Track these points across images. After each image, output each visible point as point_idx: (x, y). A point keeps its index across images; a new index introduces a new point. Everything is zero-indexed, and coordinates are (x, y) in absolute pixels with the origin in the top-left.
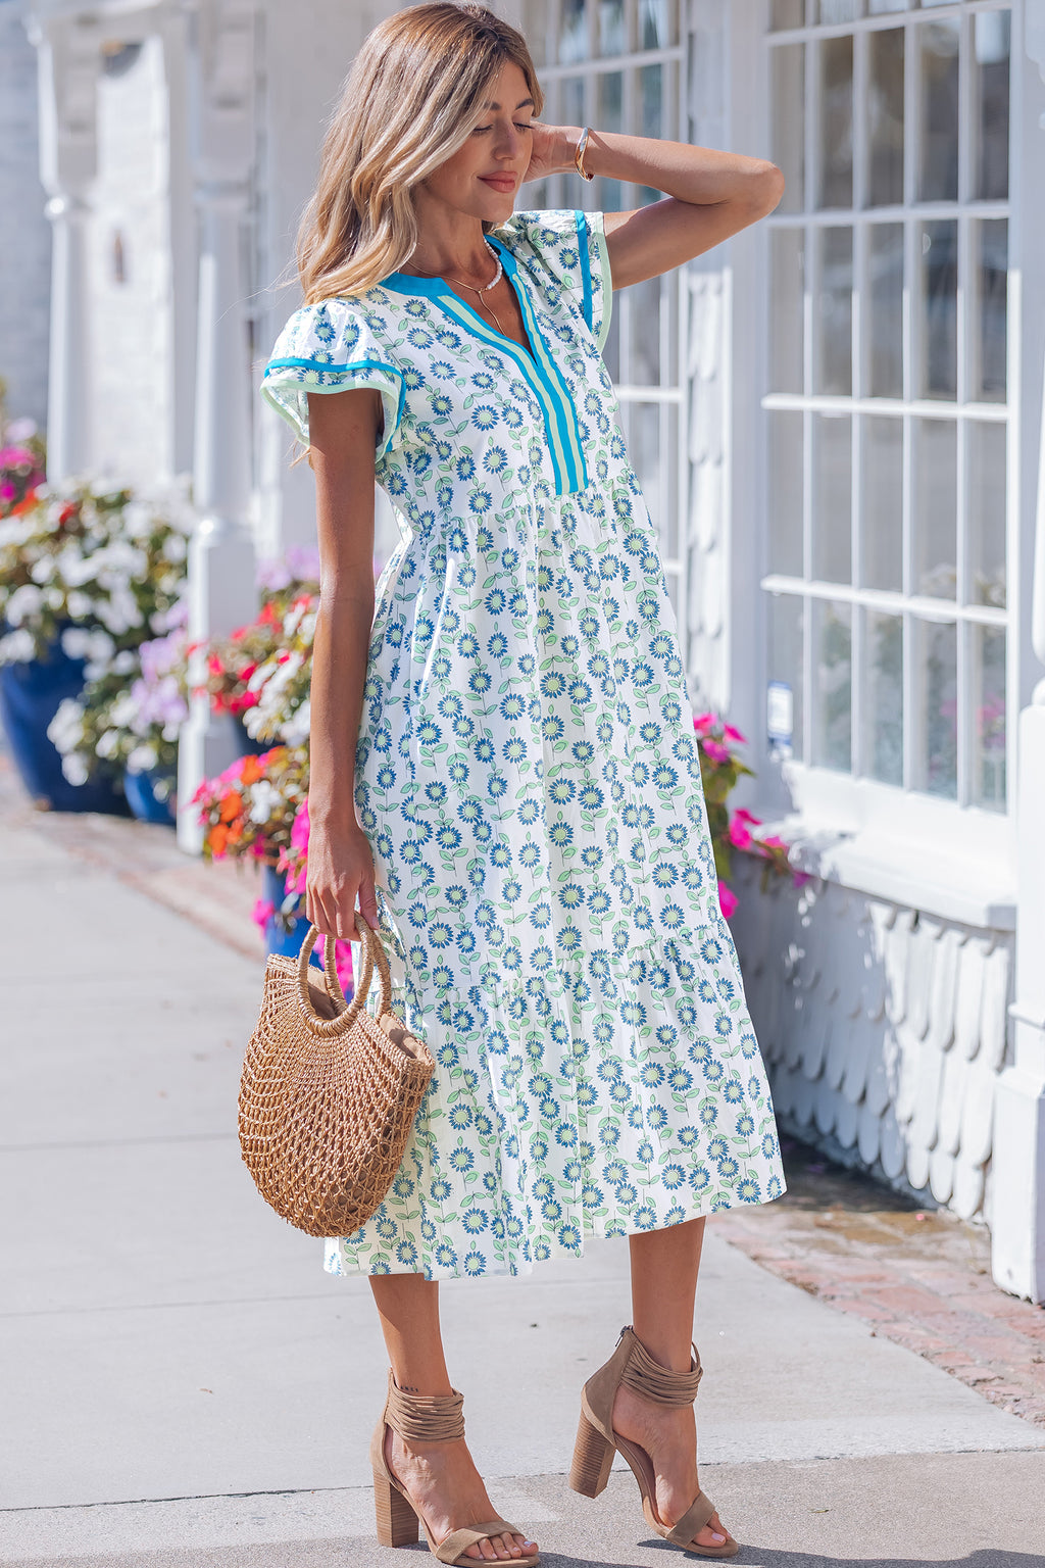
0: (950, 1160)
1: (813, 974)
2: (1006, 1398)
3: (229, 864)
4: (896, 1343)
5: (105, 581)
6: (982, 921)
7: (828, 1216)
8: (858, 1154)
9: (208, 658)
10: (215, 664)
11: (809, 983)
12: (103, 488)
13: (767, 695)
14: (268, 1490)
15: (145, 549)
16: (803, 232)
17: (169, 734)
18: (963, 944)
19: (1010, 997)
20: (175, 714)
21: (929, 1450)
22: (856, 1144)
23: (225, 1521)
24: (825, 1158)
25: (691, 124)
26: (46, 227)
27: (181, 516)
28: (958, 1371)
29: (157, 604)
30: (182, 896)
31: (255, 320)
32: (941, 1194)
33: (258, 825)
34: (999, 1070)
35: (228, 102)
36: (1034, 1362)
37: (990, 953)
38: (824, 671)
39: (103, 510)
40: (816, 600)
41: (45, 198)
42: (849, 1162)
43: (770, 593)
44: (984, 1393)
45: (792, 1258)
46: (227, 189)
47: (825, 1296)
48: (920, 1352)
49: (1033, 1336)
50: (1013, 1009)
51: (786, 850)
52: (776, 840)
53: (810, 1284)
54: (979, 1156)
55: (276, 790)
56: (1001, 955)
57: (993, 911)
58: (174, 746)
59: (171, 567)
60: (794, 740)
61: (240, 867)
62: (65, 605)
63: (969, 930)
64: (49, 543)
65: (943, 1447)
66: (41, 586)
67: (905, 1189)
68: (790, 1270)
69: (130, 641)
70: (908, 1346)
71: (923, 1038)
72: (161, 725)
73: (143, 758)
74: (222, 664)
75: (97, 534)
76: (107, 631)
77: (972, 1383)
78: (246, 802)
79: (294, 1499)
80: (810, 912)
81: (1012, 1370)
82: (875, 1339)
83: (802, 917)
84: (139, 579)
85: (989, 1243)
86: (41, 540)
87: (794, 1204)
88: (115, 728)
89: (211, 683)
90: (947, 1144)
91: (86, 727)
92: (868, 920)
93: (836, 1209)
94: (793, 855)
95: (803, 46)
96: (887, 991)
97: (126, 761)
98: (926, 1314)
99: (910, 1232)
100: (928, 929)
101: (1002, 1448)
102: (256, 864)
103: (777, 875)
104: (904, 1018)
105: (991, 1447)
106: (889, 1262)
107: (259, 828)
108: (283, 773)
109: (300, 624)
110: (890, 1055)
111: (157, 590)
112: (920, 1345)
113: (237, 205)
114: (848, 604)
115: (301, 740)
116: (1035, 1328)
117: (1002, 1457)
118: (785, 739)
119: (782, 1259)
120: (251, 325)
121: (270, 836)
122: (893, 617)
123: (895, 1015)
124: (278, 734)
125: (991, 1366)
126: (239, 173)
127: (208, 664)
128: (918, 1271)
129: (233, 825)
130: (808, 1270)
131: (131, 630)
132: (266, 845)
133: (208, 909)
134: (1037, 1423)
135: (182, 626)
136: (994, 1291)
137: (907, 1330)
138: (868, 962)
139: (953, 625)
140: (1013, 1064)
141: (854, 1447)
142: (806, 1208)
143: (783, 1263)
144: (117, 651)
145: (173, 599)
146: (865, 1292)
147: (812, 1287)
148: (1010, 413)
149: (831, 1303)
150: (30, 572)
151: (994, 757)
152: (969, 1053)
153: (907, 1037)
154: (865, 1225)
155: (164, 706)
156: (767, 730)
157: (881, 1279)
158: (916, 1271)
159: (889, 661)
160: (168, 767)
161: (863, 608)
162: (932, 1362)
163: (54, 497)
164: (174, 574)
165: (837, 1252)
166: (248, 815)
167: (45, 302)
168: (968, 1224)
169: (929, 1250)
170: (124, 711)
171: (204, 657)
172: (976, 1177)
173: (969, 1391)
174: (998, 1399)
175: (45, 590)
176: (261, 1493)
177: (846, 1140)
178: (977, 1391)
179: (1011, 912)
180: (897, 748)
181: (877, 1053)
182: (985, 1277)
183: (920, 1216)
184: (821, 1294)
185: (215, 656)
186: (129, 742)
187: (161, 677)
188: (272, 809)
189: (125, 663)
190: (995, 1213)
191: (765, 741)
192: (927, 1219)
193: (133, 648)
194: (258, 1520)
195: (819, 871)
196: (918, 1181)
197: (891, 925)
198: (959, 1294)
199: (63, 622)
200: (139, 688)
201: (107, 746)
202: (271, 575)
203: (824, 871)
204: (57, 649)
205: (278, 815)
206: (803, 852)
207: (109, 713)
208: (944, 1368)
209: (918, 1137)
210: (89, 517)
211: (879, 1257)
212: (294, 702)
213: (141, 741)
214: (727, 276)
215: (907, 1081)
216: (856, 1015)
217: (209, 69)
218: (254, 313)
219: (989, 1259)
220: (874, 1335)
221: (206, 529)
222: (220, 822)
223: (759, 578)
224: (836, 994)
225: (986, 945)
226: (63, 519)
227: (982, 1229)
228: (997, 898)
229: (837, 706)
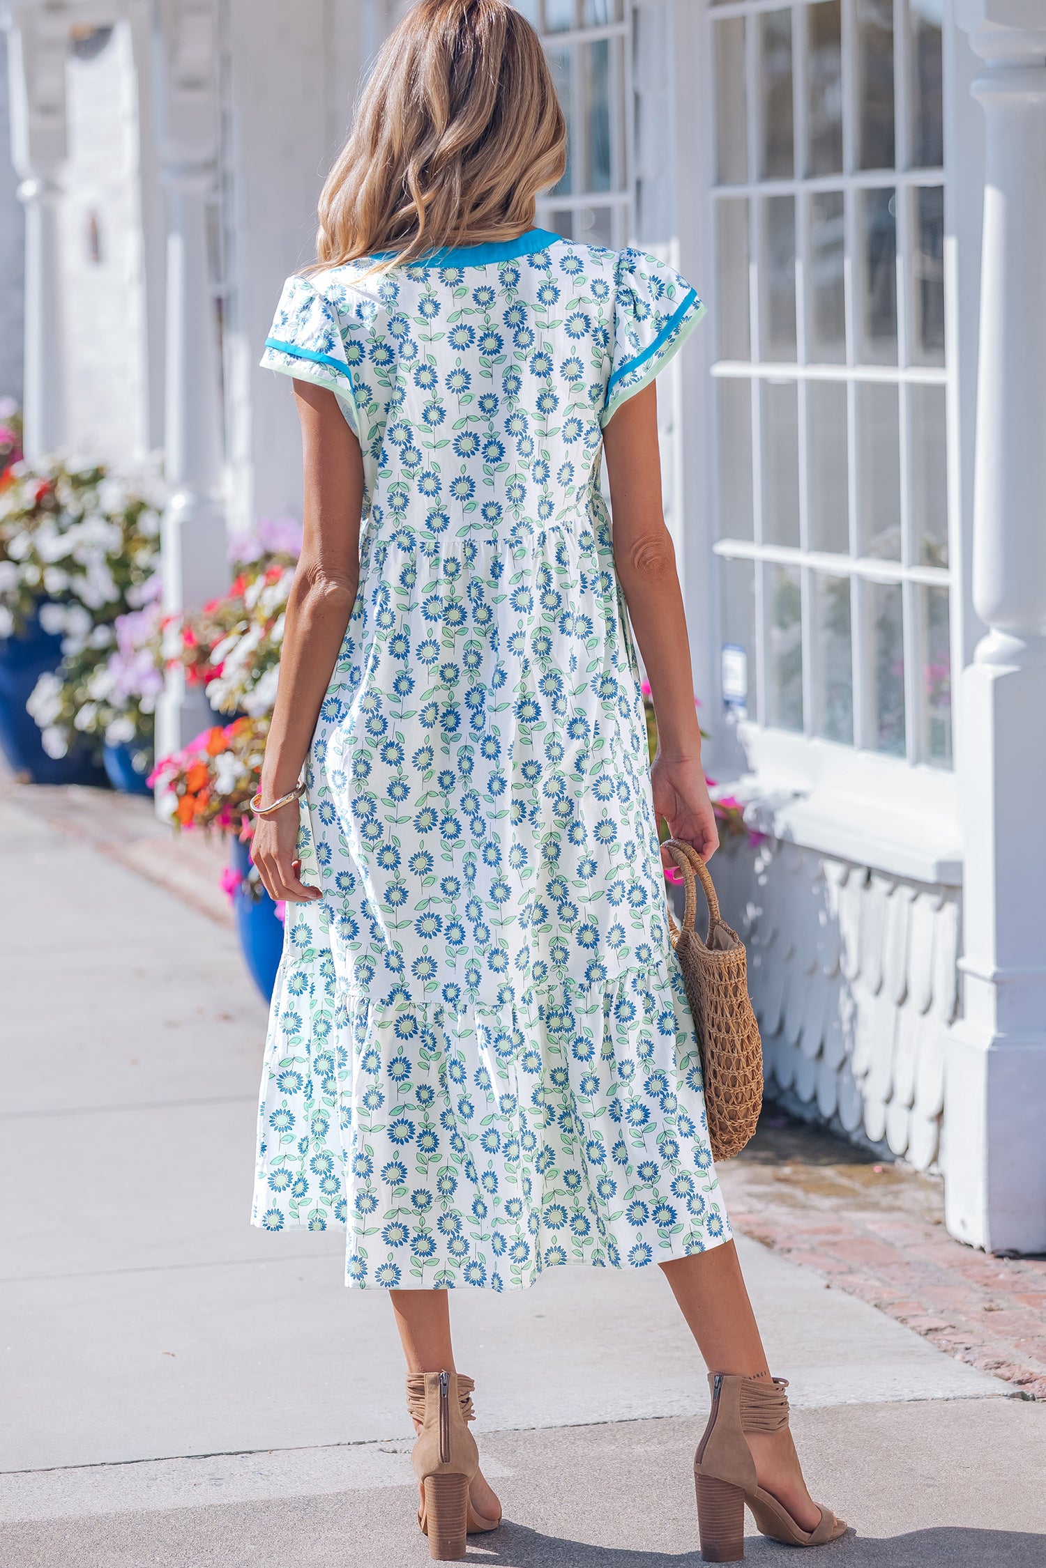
0: (905, 1112)
1: (770, 932)
2: (956, 1346)
3: (198, 833)
4: (851, 1294)
5: (81, 557)
6: (930, 876)
7: (787, 1170)
8: (817, 1109)
9: (182, 631)
10: (189, 637)
11: (766, 941)
12: (78, 464)
13: (721, 658)
14: (227, 1451)
15: (119, 524)
16: (747, 202)
17: (146, 707)
18: (914, 899)
19: (959, 952)
20: (151, 686)
21: (878, 1399)
22: (815, 1098)
23: (183, 1483)
24: (785, 1113)
25: (637, 98)
26: (20, 209)
27: (153, 491)
28: (910, 1320)
29: (133, 578)
30: (158, 865)
31: (224, 296)
32: (897, 1146)
33: (224, 796)
34: (951, 1023)
35: (192, 84)
36: (986, 1310)
37: (939, 908)
38: (776, 633)
39: (79, 487)
40: (767, 564)
41: (18, 181)
42: (808, 1115)
43: (722, 557)
44: (936, 1341)
45: (751, 1212)
46: (191, 169)
47: (782, 1249)
48: (873, 1303)
49: (986, 1285)
50: (963, 963)
51: (741, 810)
52: (731, 800)
53: (767, 1237)
54: (933, 1109)
55: (240, 761)
56: (950, 909)
57: (942, 866)
58: (151, 717)
59: (145, 541)
60: (748, 701)
61: (208, 836)
62: (42, 581)
63: (919, 886)
64: (25, 520)
65: (893, 1396)
66: (17, 563)
67: (863, 1142)
68: (748, 1224)
69: (105, 616)
70: (862, 1298)
71: (878, 992)
72: (138, 698)
73: (121, 730)
74: (195, 636)
75: (72, 509)
76: (83, 605)
77: (924, 1333)
78: (212, 773)
79: (251, 1460)
80: (766, 870)
81: (964, 1319)
82: (828, 1291)
83: (759, 875)
84: (114, 553)
85: (943, 1194)
86: (18, 517)
87: (754, 1158)
88: (93, 701)
89: (185, 655)
90: (902, 1097)
91: (64, 701)
92: (822, 878)
93: (795, 1163)
94: (748, 815)
95: (744, 19)
96: (841, 947)
97: (104, 733)
98: (880, 1265)
99: (867, 1185)
100: (880, 885)
101: (951, 1396)
102: (224, 833)
103: (732, 835)
104: (859, 974)
105: (940, 1395)
106: (846, 1214)
107: (225, 799)
108: (248, 744)
109: (260, 597)
110: (846, 1011)
111: (132, 564)
112: (873, 1296)
113: (201, 185)
114: (797, 566)
115: (263, 711)
116: (988, 1277)
117: (948, 1405)
118: (739, 700)
119: (741, 1213)
120: (219, 303)
121: (236, 806)
122: (843, 579)
123: (850, 970)
124: (240, 706)
125: (943, 1315)
126: (204, 152)
127: (182, 636)
128: (874, 1223)
129: (199, 796)
130: (764, 1224)
131: (107, 605)
132: (232, 814)
133: (184, 878)
134: (987, 1371)
135: (157, 599)
136: (949, 1241)
137: (861, 1282)
138: (822, 918)
139: (900, 586)
140: (963, 1017)
141: (805, 1398)
142: (766, 1162)
143: (741, 1217)
144: (95, 624)
145: (148, 572)
146: (822, 1244)
147: (768, 1240)
148: (949, 376)
149: (787, 1256)
150: (7, 549)
151: (940, 714)
152: (922, 1006)
153: (862, 992)
154: (823, 1178)
155: (141, 678)
156: (722, 692)
157: (837, 1231)
158: (872, 1223)
159: (839, 623)
160: (145, 738)
161: (812, 571)
162: (885, 1313)
163: (31, 475)
164: (149, 547)
165: (794, 1204)
166: (213, 786)
167: (20, 283)
168: (924, 1176)
169: (886, 1201)
170: (102, 684)
171: (178, 629)
172: (931, 1129)
173: (921, 1341)
174: (950, 1347)
175: (22, 566)
176: (219, 1454)
177: (806, 1095)
178: (928, 1340)
179: (958, 867)
180: (848, 708)
181: (832, 1011)
182: (940, 1227)
183: (877, 1168)
184: (777, 1247)
185: (189, 628)
186: (107, 715)
187: (137, 650)
188: (237, 780)
189: (101, 637)
190: (949, 1163)
191: (720, 704)
192: (884, 1171)
193: (109, 622)
194: (216, 1481)
195: (773, 831)
196: (874, 1133)
197: (844, 882)
198: (914, 1245)
199: (41, 598)
200: (115, 660)
201: (85, 719)
202: (243, 548)
203: (778, 830)
204: (35, 625)
205: (243, 785)
206: (758, 812)
207: (87, 686)
208: (897, 1318)
209: (874, 1090)
210: (65, 494)
211: (836, 1210)
212: (255, 673)
213: (119, 714)
214: (674, 246)
215: (863, 1035)
216: (813, 971)
217: (173, 49)
218: (222, 290)
219: (943, 1209)
220: (828, 1287)
221: (178, 503)
222: (187, 793)
223: (712, 542)
224: (792, 952)
225: (935, 900)
226: (39, 496)
227: (938, 1180)
228: (946, 854)
229: (789, 668)
